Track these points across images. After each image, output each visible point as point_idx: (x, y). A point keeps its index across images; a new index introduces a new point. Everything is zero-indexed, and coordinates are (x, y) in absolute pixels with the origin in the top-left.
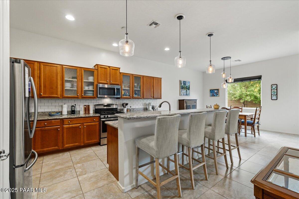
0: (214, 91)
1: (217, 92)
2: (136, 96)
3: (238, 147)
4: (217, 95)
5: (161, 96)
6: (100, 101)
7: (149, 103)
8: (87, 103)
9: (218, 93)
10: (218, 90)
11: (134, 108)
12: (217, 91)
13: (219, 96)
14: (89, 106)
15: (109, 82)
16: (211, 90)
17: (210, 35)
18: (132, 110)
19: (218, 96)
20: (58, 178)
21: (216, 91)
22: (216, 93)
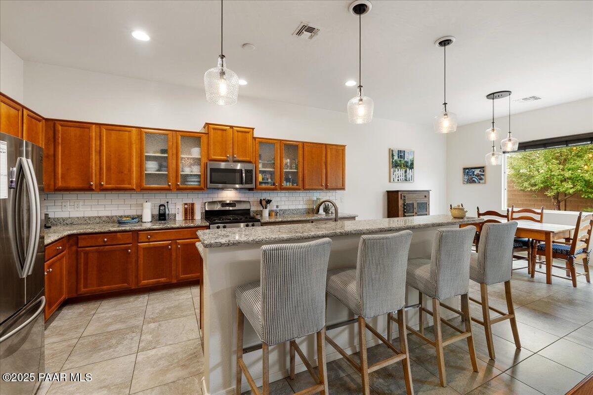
0: (474, 172)
1: (480, 173)
2: (289, 185)
3: (512, 316)
4: (481, 179)
5: (343, 184)
6: (216, 195)
7: (317, 199)
8: (189, 199)
9: (483, 175)
10: (482, 168)
11: (285, 210)
12: (480, 171)
13: (485, 183)
14: (193, 204)
15: (231, 158)
16: (465, 169)
17: (445, 43)
18: (282, 212)
19: (482, 183)
20: (103, 351)
21: (477, 172)
22: (478, 175)
